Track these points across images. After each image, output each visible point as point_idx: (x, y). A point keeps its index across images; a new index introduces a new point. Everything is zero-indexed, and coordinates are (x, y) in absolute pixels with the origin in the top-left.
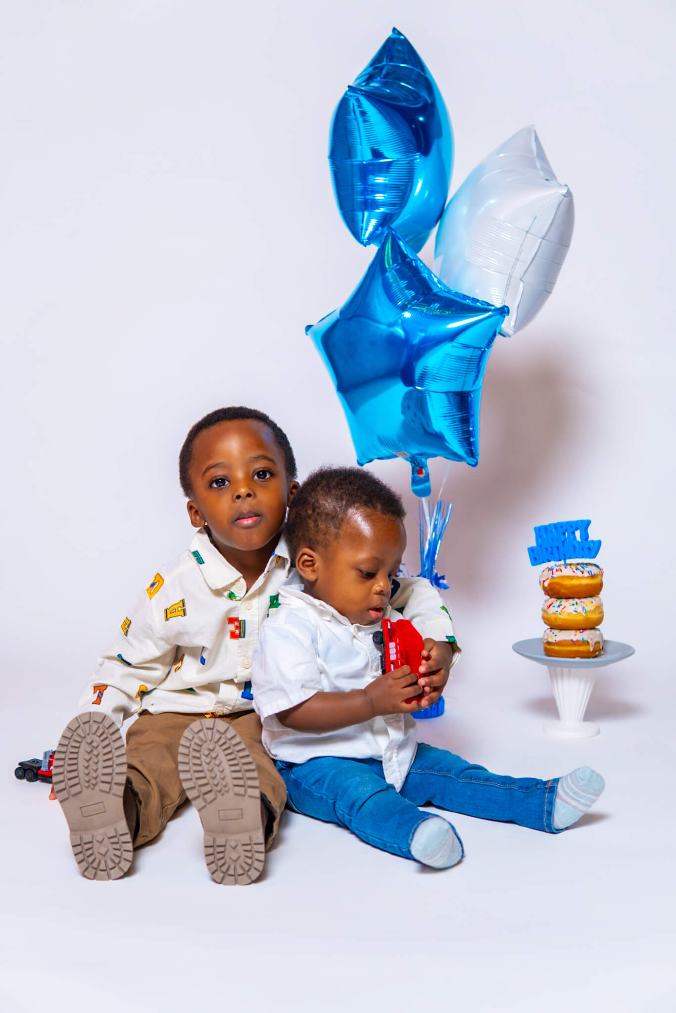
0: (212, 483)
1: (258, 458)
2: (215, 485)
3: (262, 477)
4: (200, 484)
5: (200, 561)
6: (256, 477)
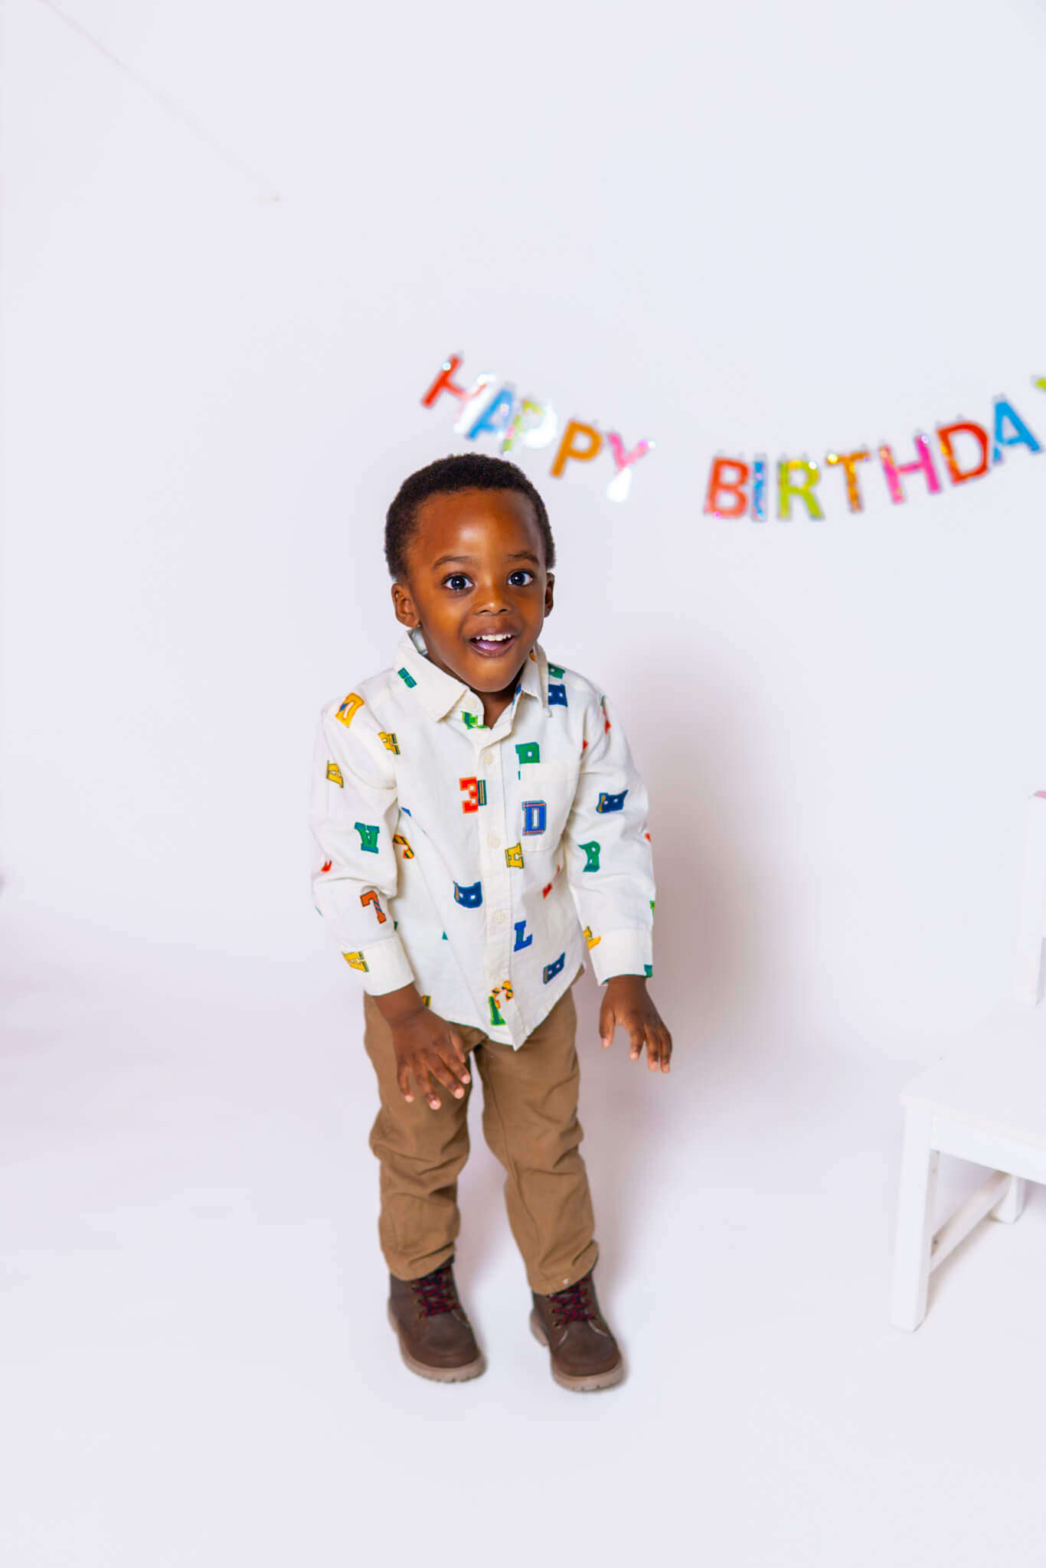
0: (446, 581)
1: (517, 556)
2: (449, 584)
3: (518, 583)
4: (425, 578)
5: (411, 683)
6: (510, 582)
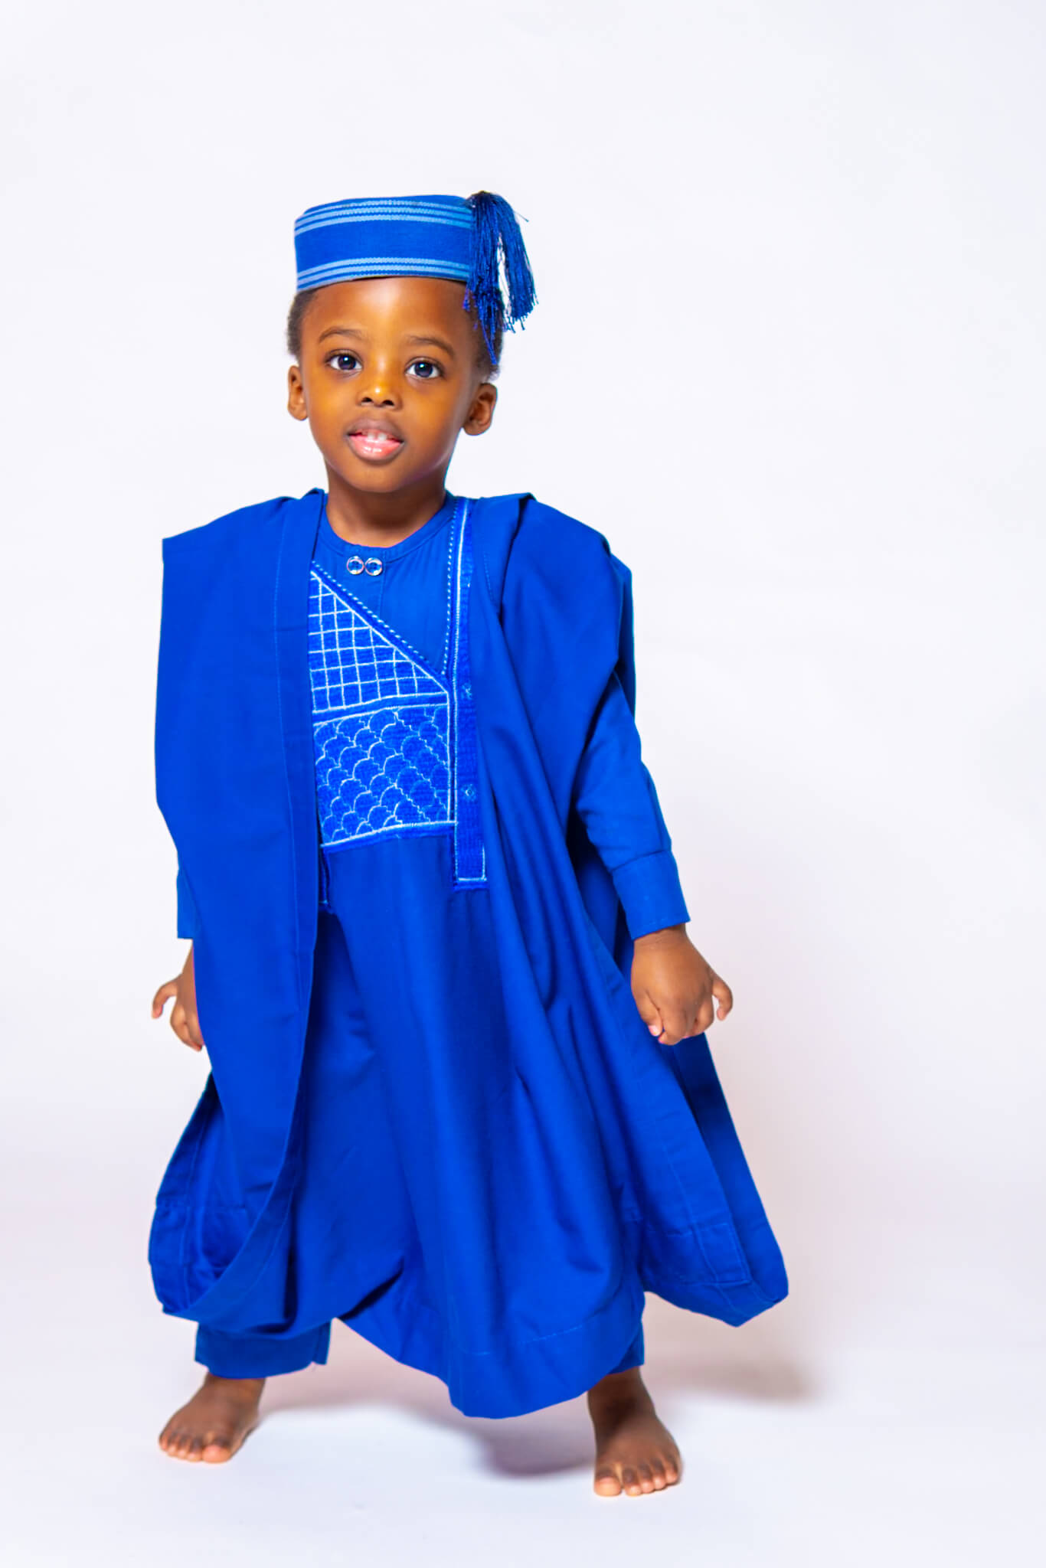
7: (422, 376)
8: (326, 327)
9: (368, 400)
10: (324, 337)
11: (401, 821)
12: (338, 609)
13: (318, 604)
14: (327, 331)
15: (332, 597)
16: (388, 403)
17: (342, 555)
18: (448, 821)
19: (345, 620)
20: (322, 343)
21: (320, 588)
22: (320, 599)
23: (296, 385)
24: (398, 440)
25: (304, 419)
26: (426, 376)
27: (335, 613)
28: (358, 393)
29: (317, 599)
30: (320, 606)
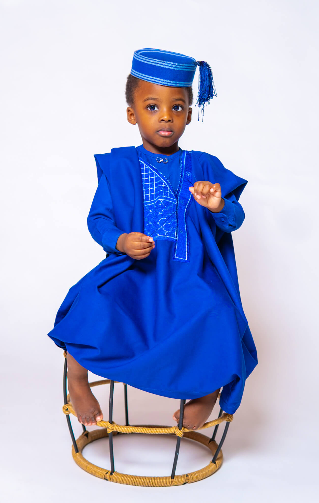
7: (176, 110)
8: (146, 97)
9: (163, 120)
10: (145, 100)
11: (159, 234)
12: (150, 172)
13: (143, 171)
14: (147, 98)
15: (148, 168)
16: (169, 121)
17: (154, 158)
18: (175, 238)
19: (152, 175)
20: (145, 103)
21: (144, 166)
22: (144, 169)
23: (130, 113)
24: (172, 131)
25: (136, 124)
26: (177, 110)
27: (149, 173)
28: (159, 118)
29: (143, 169)
30: (144, 171)
